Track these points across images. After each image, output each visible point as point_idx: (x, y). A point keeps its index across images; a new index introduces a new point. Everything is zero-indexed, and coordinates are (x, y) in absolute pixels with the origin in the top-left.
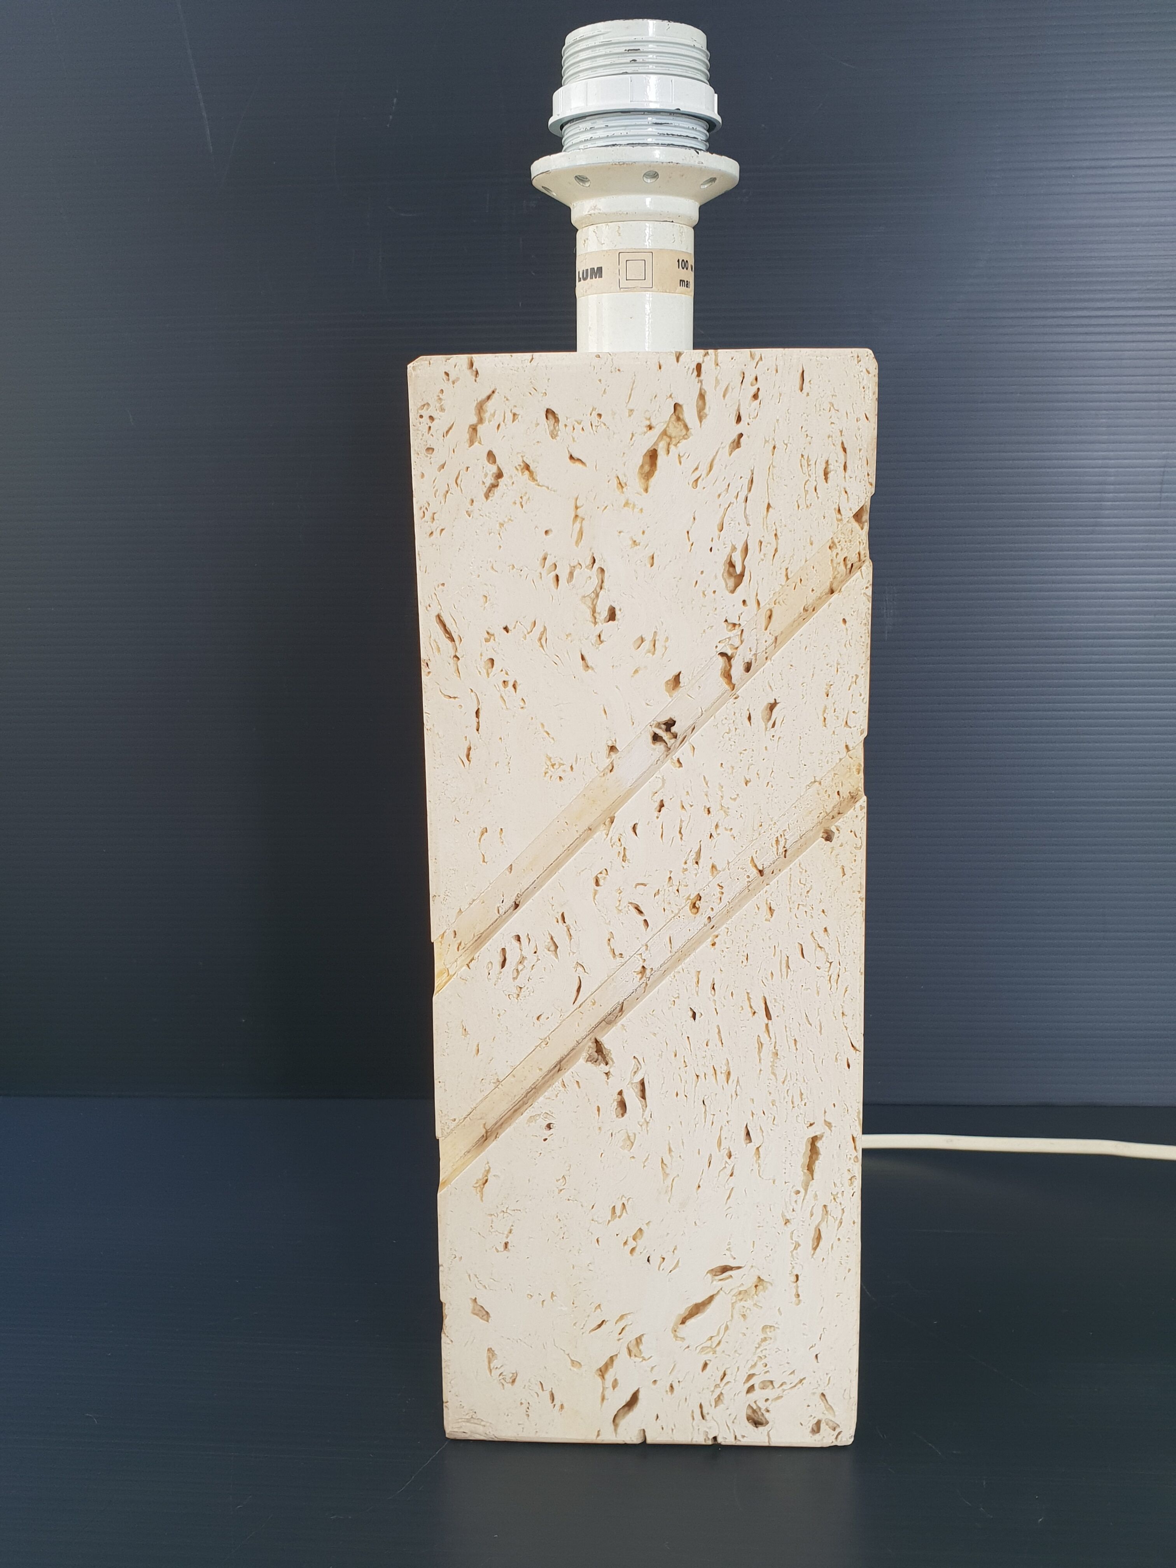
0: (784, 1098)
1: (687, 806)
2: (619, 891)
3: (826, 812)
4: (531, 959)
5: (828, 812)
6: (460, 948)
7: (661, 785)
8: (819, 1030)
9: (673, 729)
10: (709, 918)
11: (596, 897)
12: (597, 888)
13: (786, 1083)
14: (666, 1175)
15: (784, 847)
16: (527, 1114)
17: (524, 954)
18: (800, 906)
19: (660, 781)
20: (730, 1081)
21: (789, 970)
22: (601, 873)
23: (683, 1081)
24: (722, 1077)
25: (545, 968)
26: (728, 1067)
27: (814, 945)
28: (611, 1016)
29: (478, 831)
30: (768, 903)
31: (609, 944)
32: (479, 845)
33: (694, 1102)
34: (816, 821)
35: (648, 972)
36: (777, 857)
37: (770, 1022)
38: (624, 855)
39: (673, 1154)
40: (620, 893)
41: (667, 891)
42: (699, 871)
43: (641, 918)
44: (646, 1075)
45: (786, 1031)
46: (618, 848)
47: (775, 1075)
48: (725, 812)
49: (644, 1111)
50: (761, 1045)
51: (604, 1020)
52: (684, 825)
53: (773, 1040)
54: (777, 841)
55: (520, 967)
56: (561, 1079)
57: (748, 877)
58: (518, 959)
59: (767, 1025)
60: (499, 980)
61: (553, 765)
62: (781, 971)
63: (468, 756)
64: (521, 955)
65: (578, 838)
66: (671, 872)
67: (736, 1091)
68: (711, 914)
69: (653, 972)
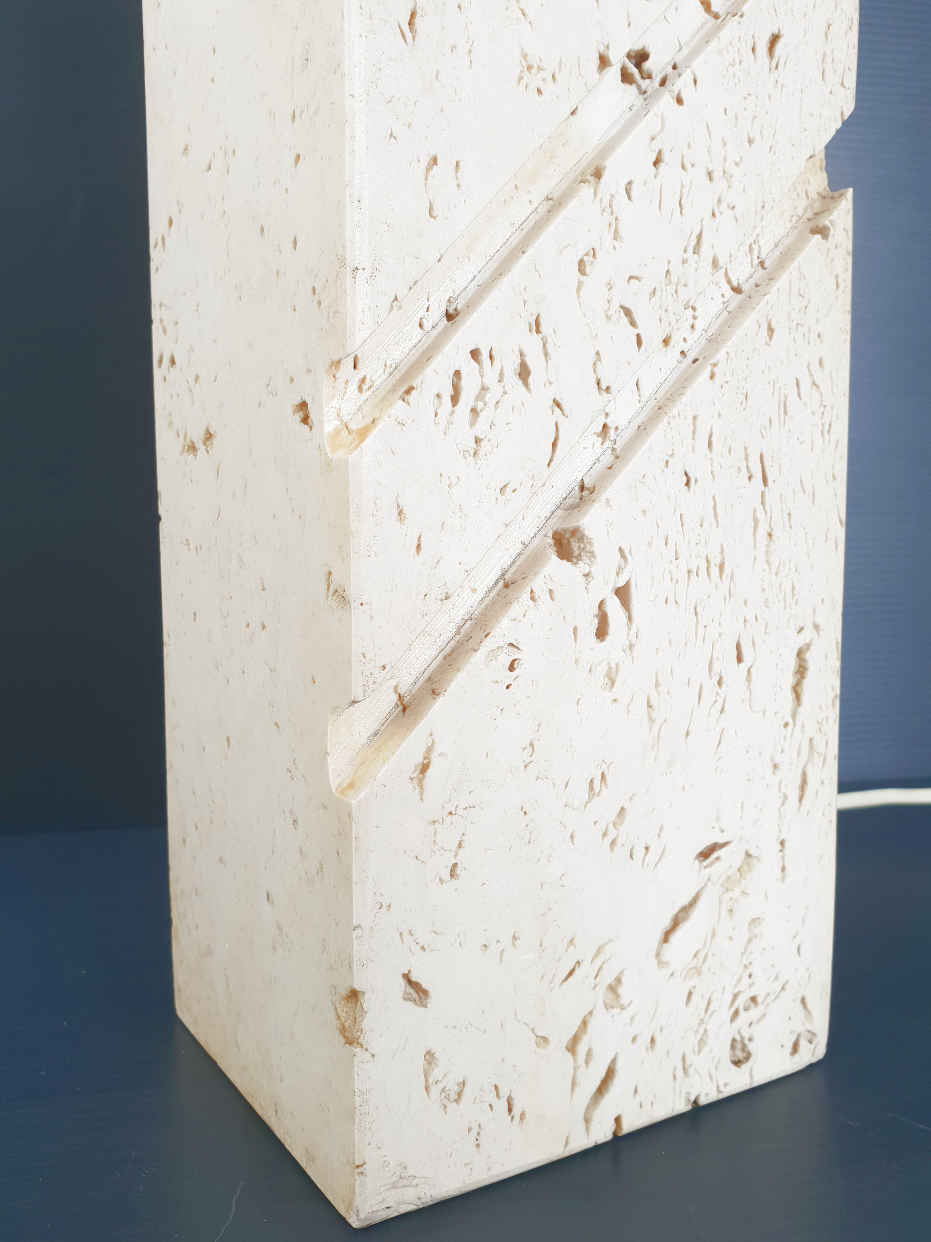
0: (777, 596)
1: (688, 165)
2: (609, 287)
3: (799, 216)
4: (495, 389)
5: (801, 215)
6: (365, 387)
7: (659, 127)
8: (812, 499)
9: (647, 65)
10: (682, 353)
11: (581, 292)
12: (583, 278)
13: (779, 575)
14: (652, 720)
15: (758, 258)
16: (487, 646)
17: (487, 381)
18: (799, 326)
19: (659, 120)
20: (724, 576)
21: (787, 417)
22: (587, 255)
23: (674, 581)
24: (715, 571)
25: (513, 407)
26: (723, 558)
27: (809, 383)
28: (567, 500)
29: (425, 161)
30: (769, 319)
31: (595, 371)
32: (426, 184)
33: (686, 610)
34: (789, 225)
35: (612, 432)
36: (753, 270)
37: (767, 489)
38: (616, 230)
39: (660, 689)
40: (609, 289)
41: (664, 292)
42: (701, 264)
43: (634, 331)
44: (633, 574)
45: (781, 502)
46: (608, 218)
47: (768, 562)
48: (727, 180)
49: (629, 629)
50: (756, 521)
51: (558, 507)
52: (685, 192)
53: (769, 513)
54: (751, 249)
55: (480, 405)
56: (528, 589)
57: (723, 295)
58: (477, 390)
59: (763, 494)
60: (451, 425)
61: (530, 68)
62: (779, 416)
63: (411, 23)
64: (482, 383)
65: (533, 212)
66: (669, 262)
67: (730, 590)
68: (685, 347)
69: (618, 432)
